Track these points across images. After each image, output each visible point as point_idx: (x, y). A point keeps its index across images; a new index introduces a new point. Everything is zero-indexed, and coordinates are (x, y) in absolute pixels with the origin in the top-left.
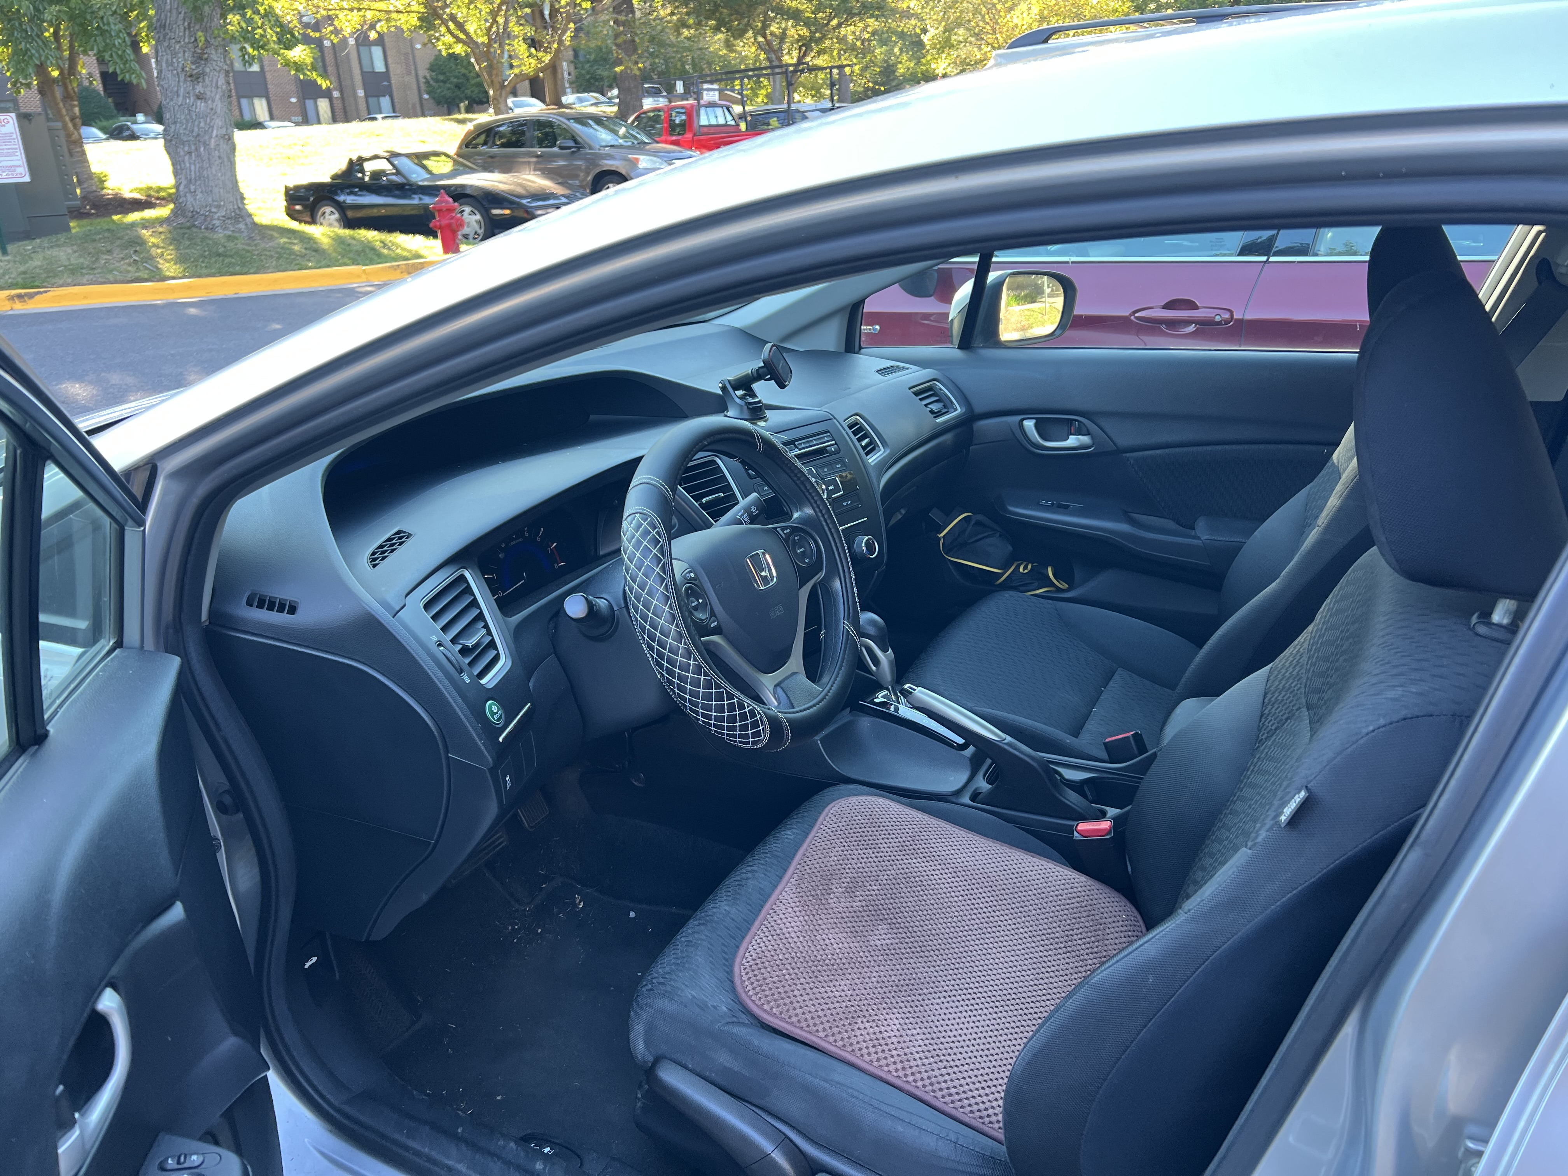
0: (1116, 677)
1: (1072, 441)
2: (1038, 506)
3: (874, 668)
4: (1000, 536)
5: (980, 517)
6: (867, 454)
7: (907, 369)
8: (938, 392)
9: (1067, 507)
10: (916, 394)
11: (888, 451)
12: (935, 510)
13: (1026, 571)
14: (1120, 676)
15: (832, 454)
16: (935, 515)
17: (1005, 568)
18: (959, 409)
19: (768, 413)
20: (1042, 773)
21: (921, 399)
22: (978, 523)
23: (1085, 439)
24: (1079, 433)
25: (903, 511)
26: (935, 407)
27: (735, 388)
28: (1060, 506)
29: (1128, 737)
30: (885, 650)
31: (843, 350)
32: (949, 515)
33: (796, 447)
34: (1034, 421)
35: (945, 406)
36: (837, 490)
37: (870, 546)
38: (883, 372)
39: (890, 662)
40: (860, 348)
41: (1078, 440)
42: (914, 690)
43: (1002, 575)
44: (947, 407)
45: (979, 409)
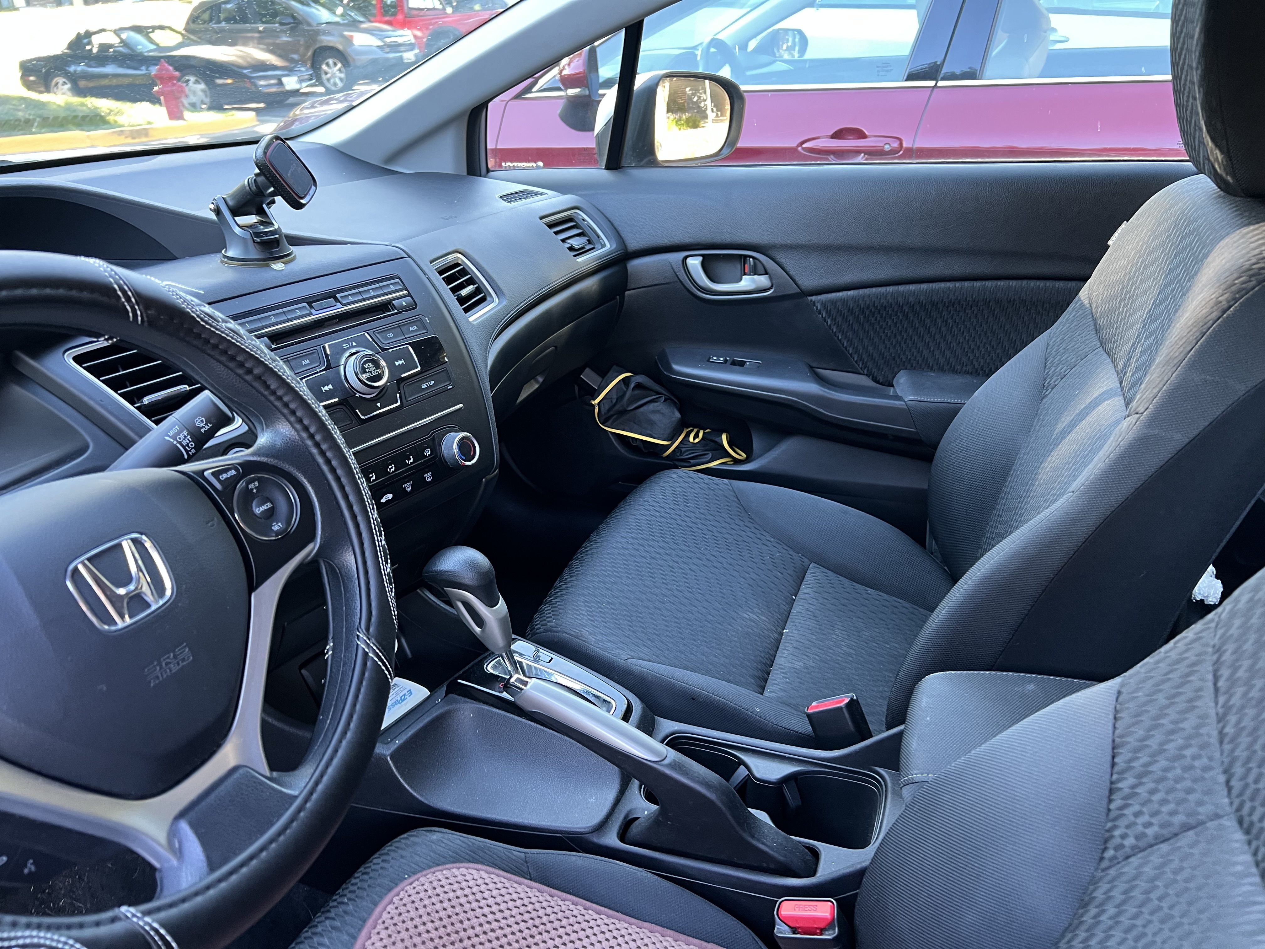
0: (808, 576)
1: (747, 283)
2: (708, 363)
3: (478, 630)
4: (665, 400)
5: (641, 379)
6: (466, 310)
7: (542, 194)
8: (581, 223)
9: (742, 364)
10: (551, 226)
11: (504, 303)
12: (587, 370)
13: (697, 440)
14: (814, 573)
15: (402, 310)
16: (589, 377)
17: (672, 439)
18: (608, 245)
19: (296, 250)
20: (724, 808)
21: (556, 233)
22: (639, 386)
23: (762, 281)
24: (755, 272)
25: (541, 380)
26: (576, 242)
27: (236, 212)
28: (734, 363)
29: (841, 708)
30: (491, 603)
31: (464, 172)
32: (605, 374)
33: (337, 300)
34: (701, 258)
35: (590, 242)
36: (410, 365)
37: (465, 448)
38: (507, 198)
39: (502, 621)
40: (488, 171)
41: (753, 280)
42: (526, 684)
43: (668, 447)
44: (592, 243)
45: (633, 244)
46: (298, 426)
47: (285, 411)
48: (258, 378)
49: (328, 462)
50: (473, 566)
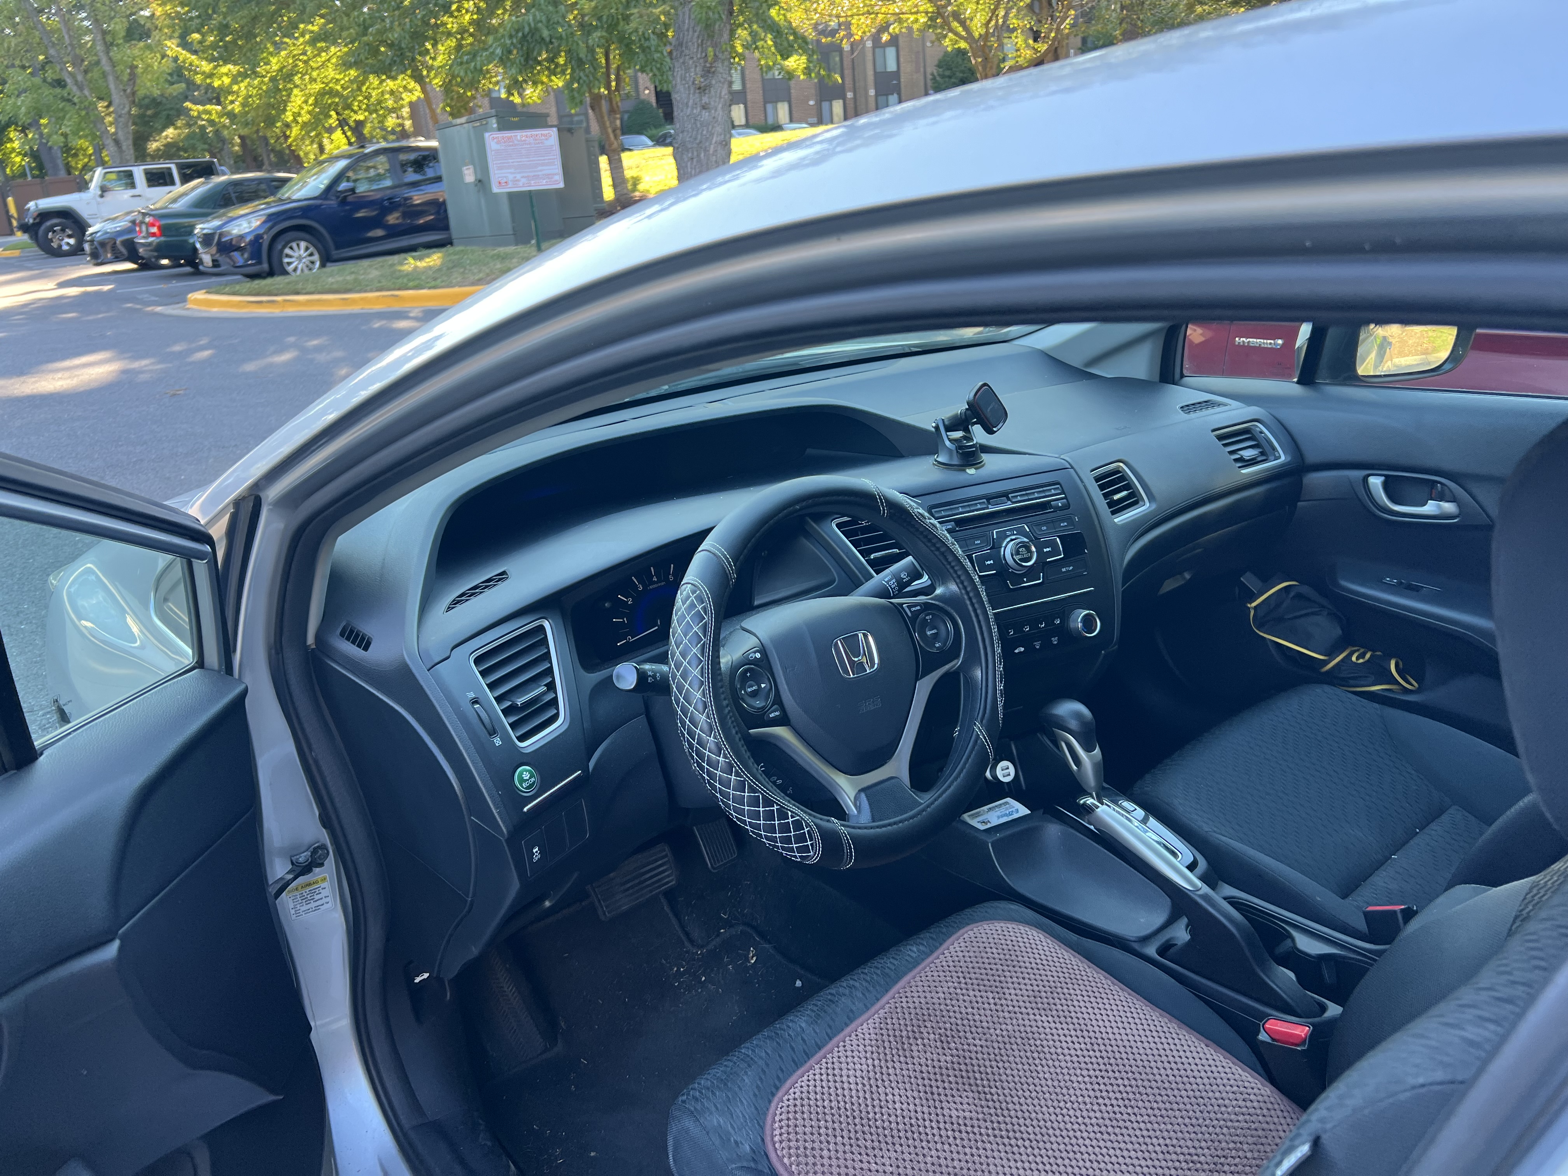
0: (1445, 818)
1: (1430, 508)
2: (1379, 583)
3: (1075, 768)
4: (1328, 614)
5: (1306, 590)
6: (1113, 513)
7: (1225, 405)
8: (1258, 435)
9: (1417, 589)
10: (1220, 438)
11: (1154, 506)
12: (1248, 574)
13: (1361, 661)
14: (1454, 814)
15: (1058, 508)
16: (1249, 580)
17: (1331, 654)
18: (1283, 458)
19: (988, 458)
21: (1225, 445)
22: (1300, 596)
23: (1449, 507)
24: (1441, 498)
25: (1187, 576)
26: (1248, 454)
27: (948, 429)
28: (1410, 587)
29: (1395, 912)
30: (1088, 749)
32: (1267, 582)
33: (1009, 499)
34: (1383, 478)
35: (1262, 453)
36: (1055, 552)
37: (1088, 622)
38: (1188, 408)
39: (1095, 766)
40: (1182, 376)
41: (1439, 507)
42: (1097, 807)
43: (1325, 663)
44: (1265, 453)
45: (1312, 457)
46: (961, 586)
47: (955, 575)
48: (943, 554)
49: (975, 610)
50: (1078, 715)
